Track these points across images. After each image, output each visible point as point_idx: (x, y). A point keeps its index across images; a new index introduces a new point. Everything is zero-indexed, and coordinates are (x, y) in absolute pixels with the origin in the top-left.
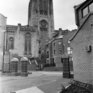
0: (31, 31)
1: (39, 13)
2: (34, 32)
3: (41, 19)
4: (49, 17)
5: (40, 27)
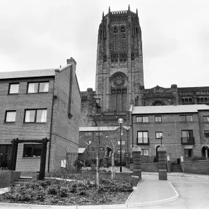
1: (109, 61)
3: (113, 71)
4: (130, 64)
5: (111, 87)
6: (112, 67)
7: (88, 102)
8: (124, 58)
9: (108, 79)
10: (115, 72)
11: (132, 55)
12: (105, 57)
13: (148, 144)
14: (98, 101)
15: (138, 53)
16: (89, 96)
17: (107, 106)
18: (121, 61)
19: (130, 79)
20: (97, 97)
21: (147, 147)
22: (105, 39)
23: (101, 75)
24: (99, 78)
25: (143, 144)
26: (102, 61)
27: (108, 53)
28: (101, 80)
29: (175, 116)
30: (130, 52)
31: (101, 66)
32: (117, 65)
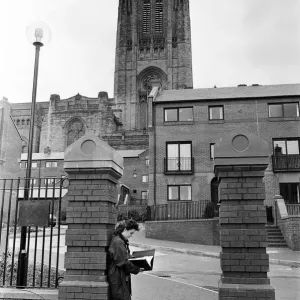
0: (84, 112)
1: (135, 49)
2: (92, 113)
3: (143, 66)
4: (170, 54)
5: (140, 92)
6: (141, 59)
7: (100, 115)
8: (160, 44)
9: (134, 78)
10: (145, 67)
11: (174, 39)
12: (129, 42)
13: (191, 173)
14: (117, 115)
15: (183, 36)
16: (101, 105)
17: (133, 122)
18: (156, 49)
19: (170, 78)
20: (116, 107)
21: (189, 178)
22: (129, 14)
23: (123, 72)
24: (120, 76)
25: (179, 173)
26: (125, 49)
27: (134, 37)
28: (122, 79)
29: (257, 104)
30: (170, 35)
31: (123, 57)
32: (148, 55)
